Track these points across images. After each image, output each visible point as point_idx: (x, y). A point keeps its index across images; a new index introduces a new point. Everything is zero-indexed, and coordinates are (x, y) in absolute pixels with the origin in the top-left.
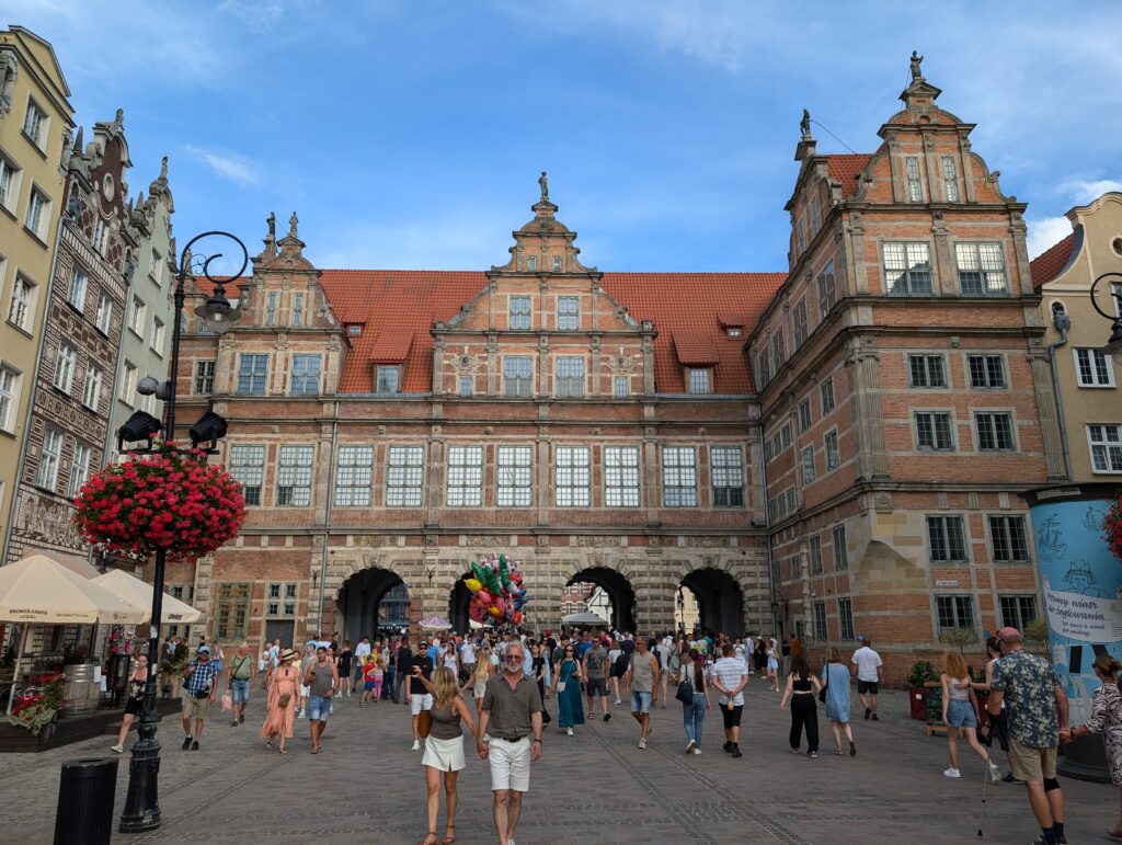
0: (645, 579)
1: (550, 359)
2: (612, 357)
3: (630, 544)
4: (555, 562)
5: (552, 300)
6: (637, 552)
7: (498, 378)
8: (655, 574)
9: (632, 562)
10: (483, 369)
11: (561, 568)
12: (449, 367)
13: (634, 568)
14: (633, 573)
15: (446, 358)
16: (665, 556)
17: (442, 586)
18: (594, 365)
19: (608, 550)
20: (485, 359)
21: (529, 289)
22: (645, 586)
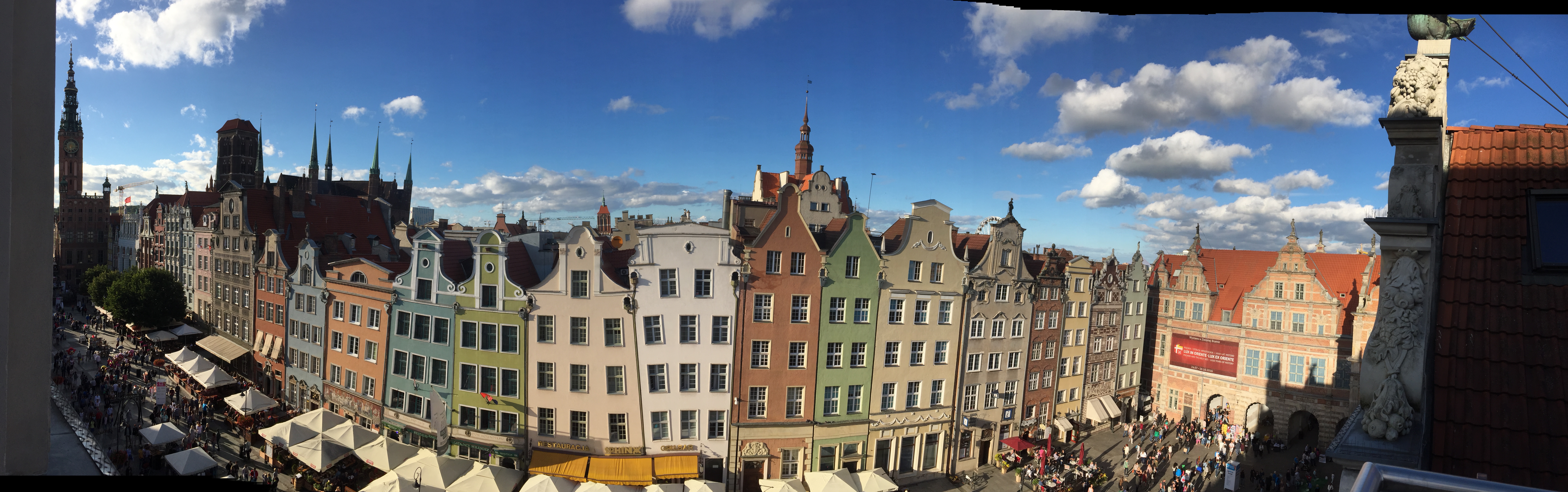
0: (1323, 419)
1: (1290, 314)
2: (1317, 315)
3: (1318, 403)
4: (1288, 405)
5: (1293, 284)
6: (1321, 407)
7: (1268, 321)
8: (1328, 417)
9: (1319, 411)
10: (1262, 316)
11: (1289, 408)
12: (1249, 314)
13: (1319, 413)
14: (1319, 415)
15: (1248, 309)
16: (1333, 410)
17: (1242, 406)
18: (1309, 318)
19: (1309, 404)
20: (1263, 311)
21: (1283, 279)
22: (1324, 421)
